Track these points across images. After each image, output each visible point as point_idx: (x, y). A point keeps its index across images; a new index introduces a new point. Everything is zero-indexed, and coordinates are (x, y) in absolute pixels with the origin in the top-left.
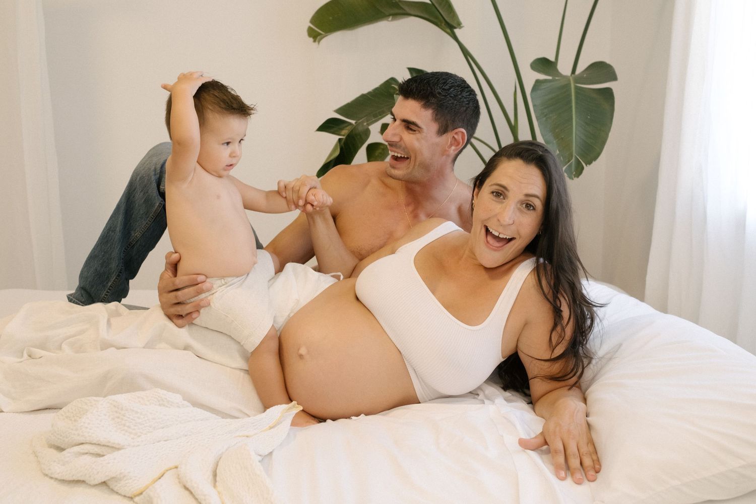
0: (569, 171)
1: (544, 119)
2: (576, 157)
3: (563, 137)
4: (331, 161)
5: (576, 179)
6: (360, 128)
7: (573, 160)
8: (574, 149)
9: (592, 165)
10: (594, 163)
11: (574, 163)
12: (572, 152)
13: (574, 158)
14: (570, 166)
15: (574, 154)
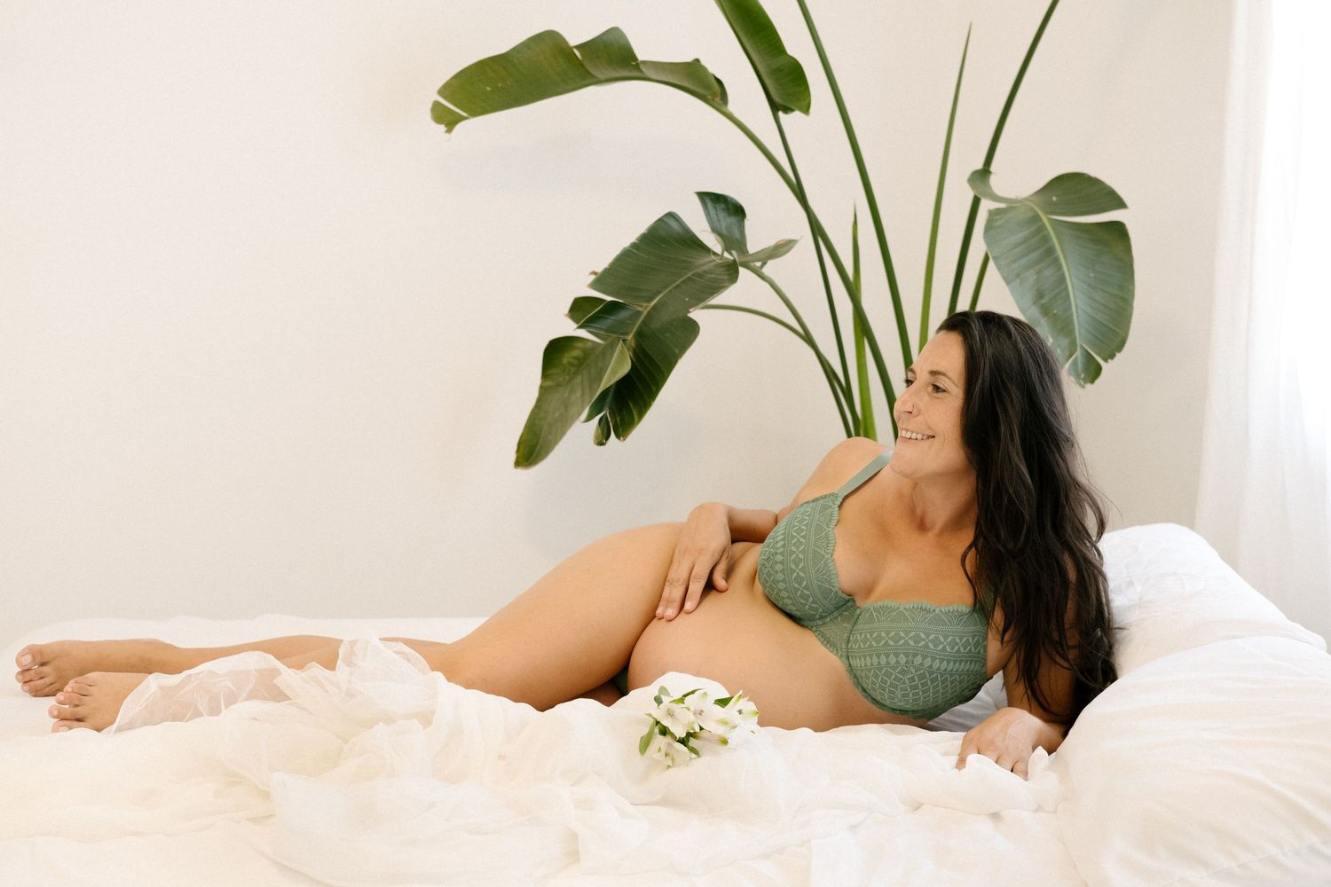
0: (1074, 371)
1: (1018, 281)
2: (1081, 346)
3: (1055, 312)
4: (611, 386)
5: (1088, 386)
6: (665, 317)
7: (1078, 353)
8: (1077, 334)
9: (1116, 359)
10: (1118, 355)
11: (1080, 359)
12: (1075, 339)
13: (1079, 349)
14: (1075, 363)
15: (1078, 341)
